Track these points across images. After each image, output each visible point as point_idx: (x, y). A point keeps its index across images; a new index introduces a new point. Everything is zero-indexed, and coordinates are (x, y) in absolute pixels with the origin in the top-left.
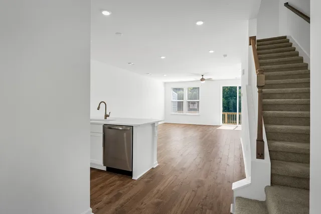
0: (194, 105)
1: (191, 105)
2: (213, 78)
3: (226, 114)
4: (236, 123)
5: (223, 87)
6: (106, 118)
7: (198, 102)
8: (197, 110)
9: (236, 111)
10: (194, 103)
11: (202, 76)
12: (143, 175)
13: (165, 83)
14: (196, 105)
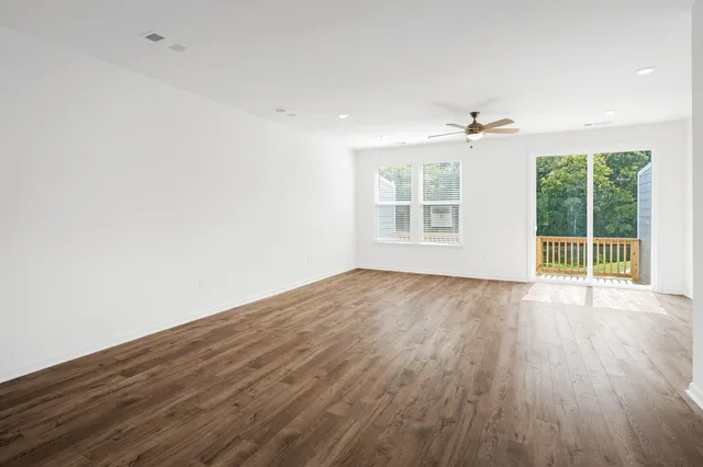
0: (442, 217)
1: (432, 215)
5: (539, 160)
7: (456, 207)
8: (452, 230)
9: (585, 235)
10: (441, 211)
11: (474, 115)
13: (357, 153)
14: (449, 216)
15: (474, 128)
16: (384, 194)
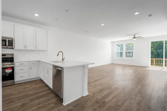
1: (128, 54)
2: (142, 36)
3: (154, 59)
4: (162, 65)
5: (152, 42)
6: (63, 61)
7: (133, 52)
8: (132, 56)
9: (163, 58)
10: (130, 52)
11: (134, 35)
12: (72, 102)
13: (112, 42)
14: (131, 54)
15: (134, 38)
16: (117, 50)
